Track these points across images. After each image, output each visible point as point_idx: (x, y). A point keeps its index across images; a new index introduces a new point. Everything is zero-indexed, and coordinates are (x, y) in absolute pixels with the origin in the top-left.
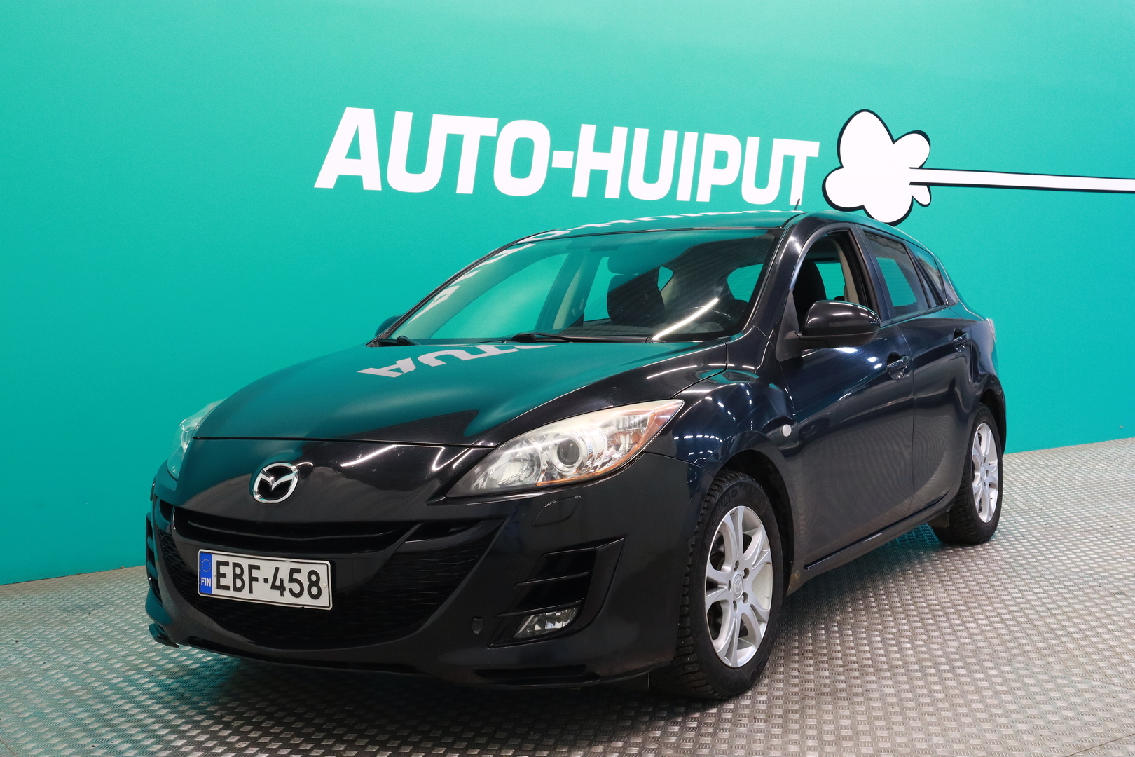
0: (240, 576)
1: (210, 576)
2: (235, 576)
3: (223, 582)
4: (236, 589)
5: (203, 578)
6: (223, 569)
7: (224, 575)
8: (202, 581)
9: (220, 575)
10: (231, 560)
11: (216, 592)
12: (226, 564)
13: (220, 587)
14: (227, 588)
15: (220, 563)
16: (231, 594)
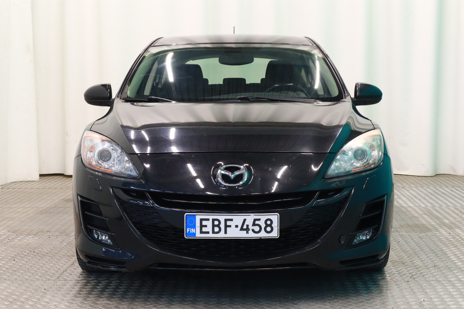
0: (218, 226)
1: (194, 227)
2: (214, 226)
3: (204, 229)
4: (214, 232)
5: (188, 229)
6: (204, 223)
7: (206, 226)
8: (188, 231)
9: (202, 226)
10: (211, 217)
11: (199, 235)
12: (208, 220)
13: (201, 232)
14: (208, 233)
15: (201, 220)
16: (211, 235)
